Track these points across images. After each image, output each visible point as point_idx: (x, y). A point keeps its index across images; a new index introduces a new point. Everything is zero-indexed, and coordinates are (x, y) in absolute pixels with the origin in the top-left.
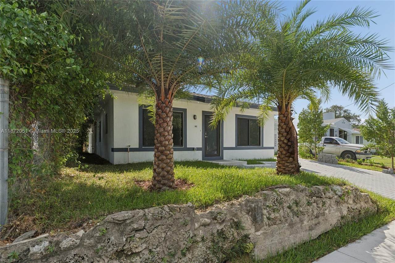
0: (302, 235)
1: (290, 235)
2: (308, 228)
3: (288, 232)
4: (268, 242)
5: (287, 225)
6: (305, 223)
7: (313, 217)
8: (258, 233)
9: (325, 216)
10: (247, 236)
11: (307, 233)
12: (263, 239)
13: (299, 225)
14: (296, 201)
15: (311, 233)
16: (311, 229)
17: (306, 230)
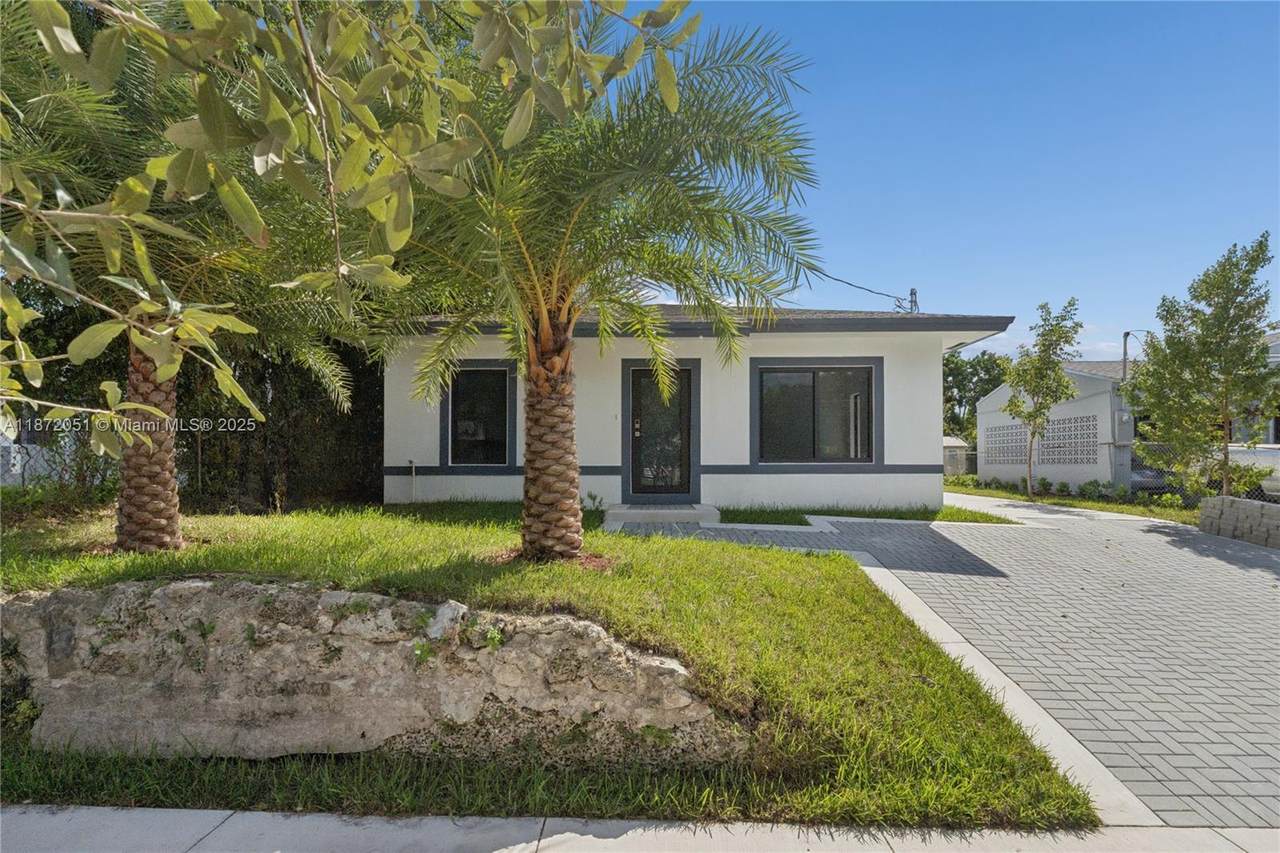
0: (205, 732)
1: (158, 717)
2: (234, 717)
3: (151, 708)
4: (78, 715)
5: (150, 684)
6: (225, 697)
7: (268, 688)
8: (57, 683)
9: (330, 699)
10: (25, 682)
11: (229, 731)
12: (64, 701)
13: (201, 699)
14: (201, 622)
15: (243, 732)
16: (247, 721)
17: (224, 722)
